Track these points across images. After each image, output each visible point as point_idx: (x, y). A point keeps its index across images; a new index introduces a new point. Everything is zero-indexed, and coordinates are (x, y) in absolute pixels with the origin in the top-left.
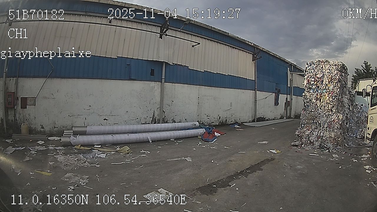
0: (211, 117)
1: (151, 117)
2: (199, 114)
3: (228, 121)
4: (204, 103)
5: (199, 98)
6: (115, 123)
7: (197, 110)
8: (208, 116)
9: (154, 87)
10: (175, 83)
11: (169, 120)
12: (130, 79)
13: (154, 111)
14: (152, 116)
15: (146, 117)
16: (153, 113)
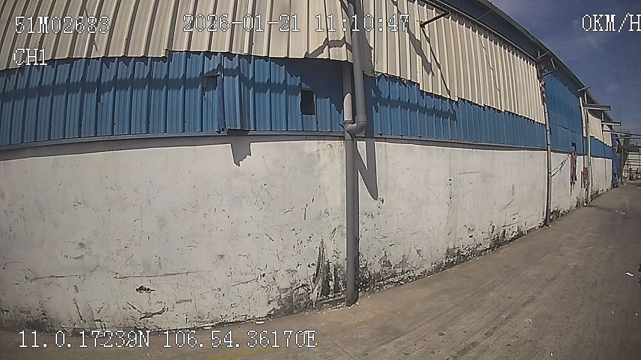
0: (476, 230)
1: (313, 264)
2: (451, 230)
3: (507, 235)
4: (464, 195)
5: (450, 180)
6: (180, 298)
7: (448, 218)
8: (471, 229)
9: (319, 156)
11: (370, 264)
13: (322, 242)
14: (315, 260)
15: (294, 267)
16: (318, 248)
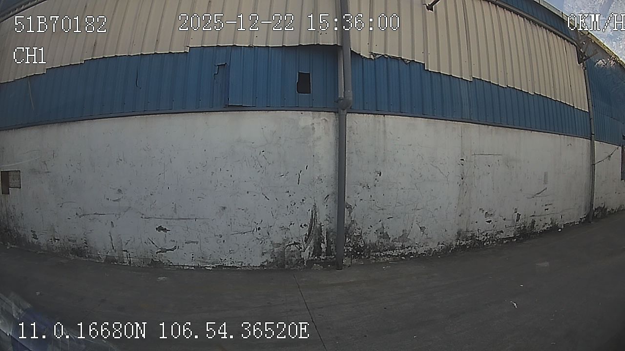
0: (496, 217)
1: (305, 225)
2: (463, 211)
3: (537, 226)
4: (480, 176)
5: (463, 160)
6: (188, 240)
7: (459, 198)
8: (489, 214)
9: (313, 129)
10: (384, 115)
11: (365, 234)
12: (229, 107)
13: (315, 206)
14: (308, 222)
15: (287, 225)
16: (310, 211)
